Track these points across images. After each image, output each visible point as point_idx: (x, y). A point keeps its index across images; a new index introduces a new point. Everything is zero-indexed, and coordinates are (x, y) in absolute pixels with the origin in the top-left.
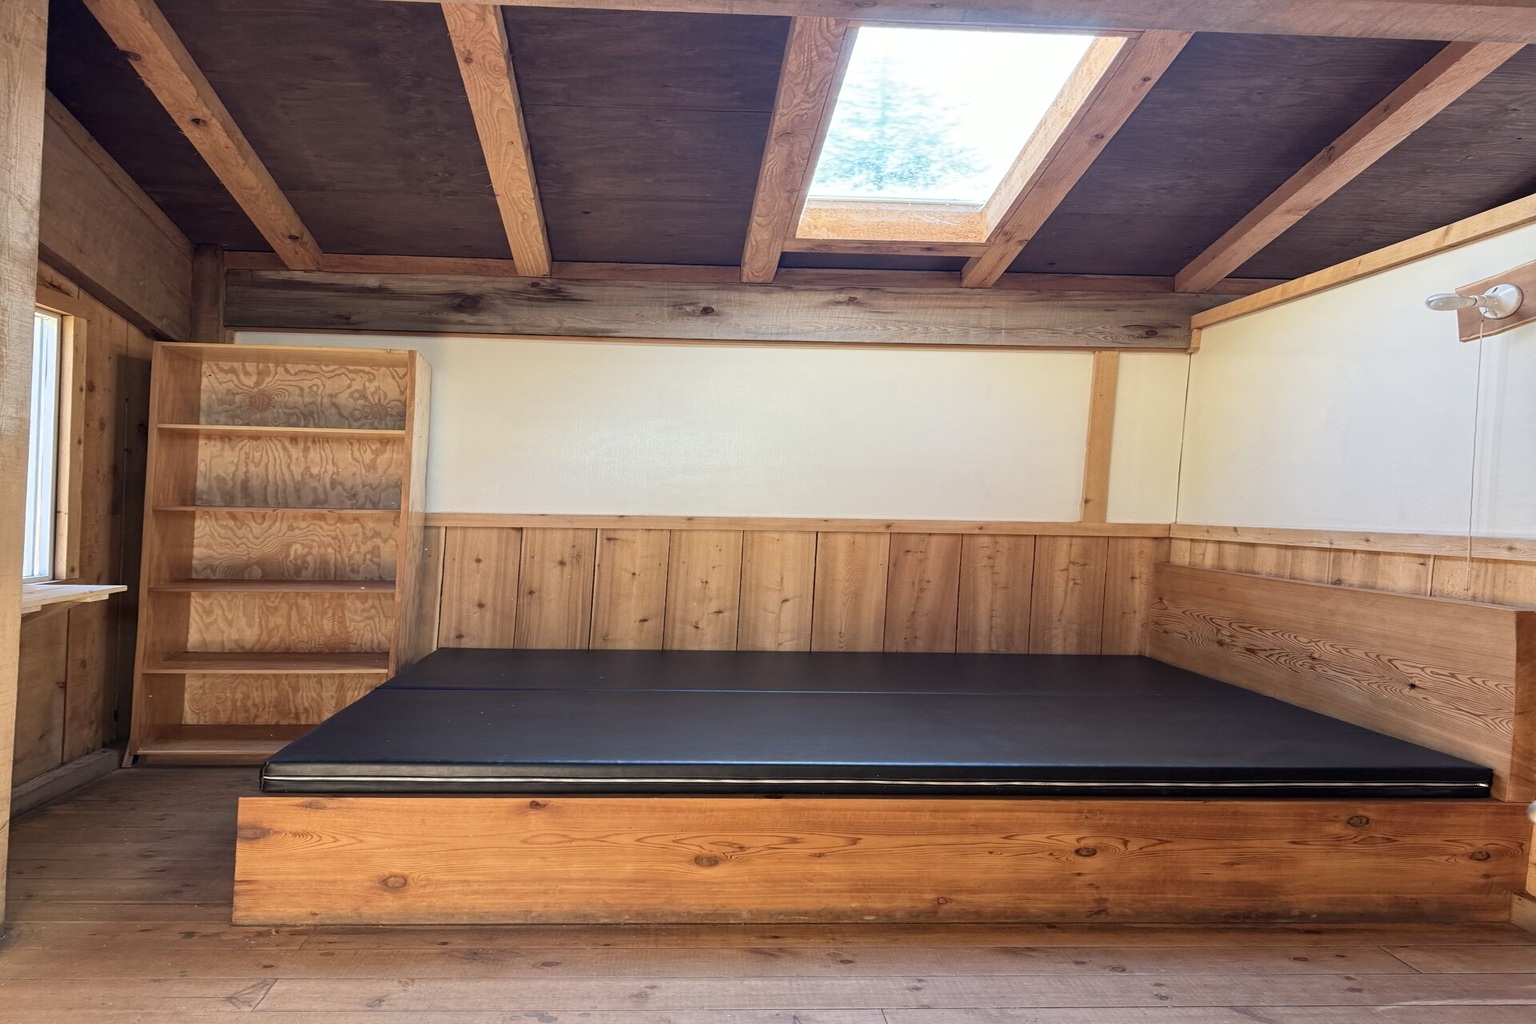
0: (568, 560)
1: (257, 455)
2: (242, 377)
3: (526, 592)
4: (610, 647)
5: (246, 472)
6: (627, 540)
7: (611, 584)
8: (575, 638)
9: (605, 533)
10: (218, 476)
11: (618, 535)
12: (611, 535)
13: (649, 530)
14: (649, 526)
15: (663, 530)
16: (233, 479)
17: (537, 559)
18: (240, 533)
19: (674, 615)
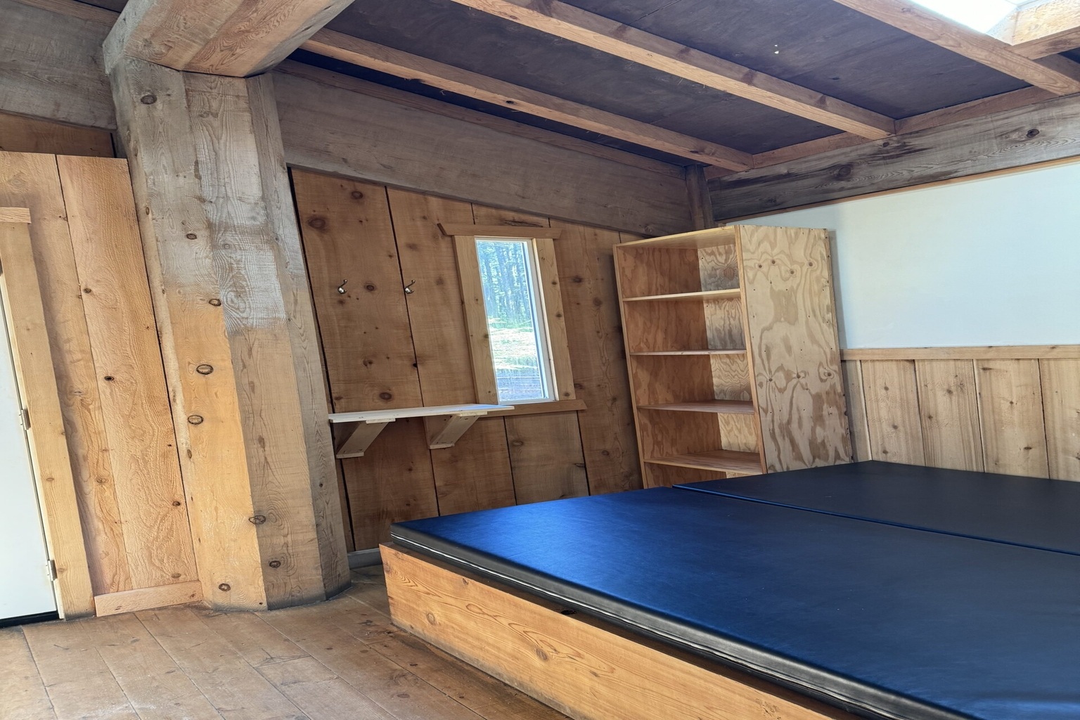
0: (953, 389)
1: (733, 311)
2: (718, 256)
3: (926, 417)
4: (1001, 471)
5: (730, 324)
6: (1000, 370)
7: (993, 412)
8: (972, 460)
9: (980, 363)
10: (716, 328)
11: (991, 365)
12: (986, 366)
13: (1018, 359)
14: (1017, 355)
15: (1031, 359)
16: (724, 330)
17: (930, 387)
18: (734, 367)
19: (1055, 444)
